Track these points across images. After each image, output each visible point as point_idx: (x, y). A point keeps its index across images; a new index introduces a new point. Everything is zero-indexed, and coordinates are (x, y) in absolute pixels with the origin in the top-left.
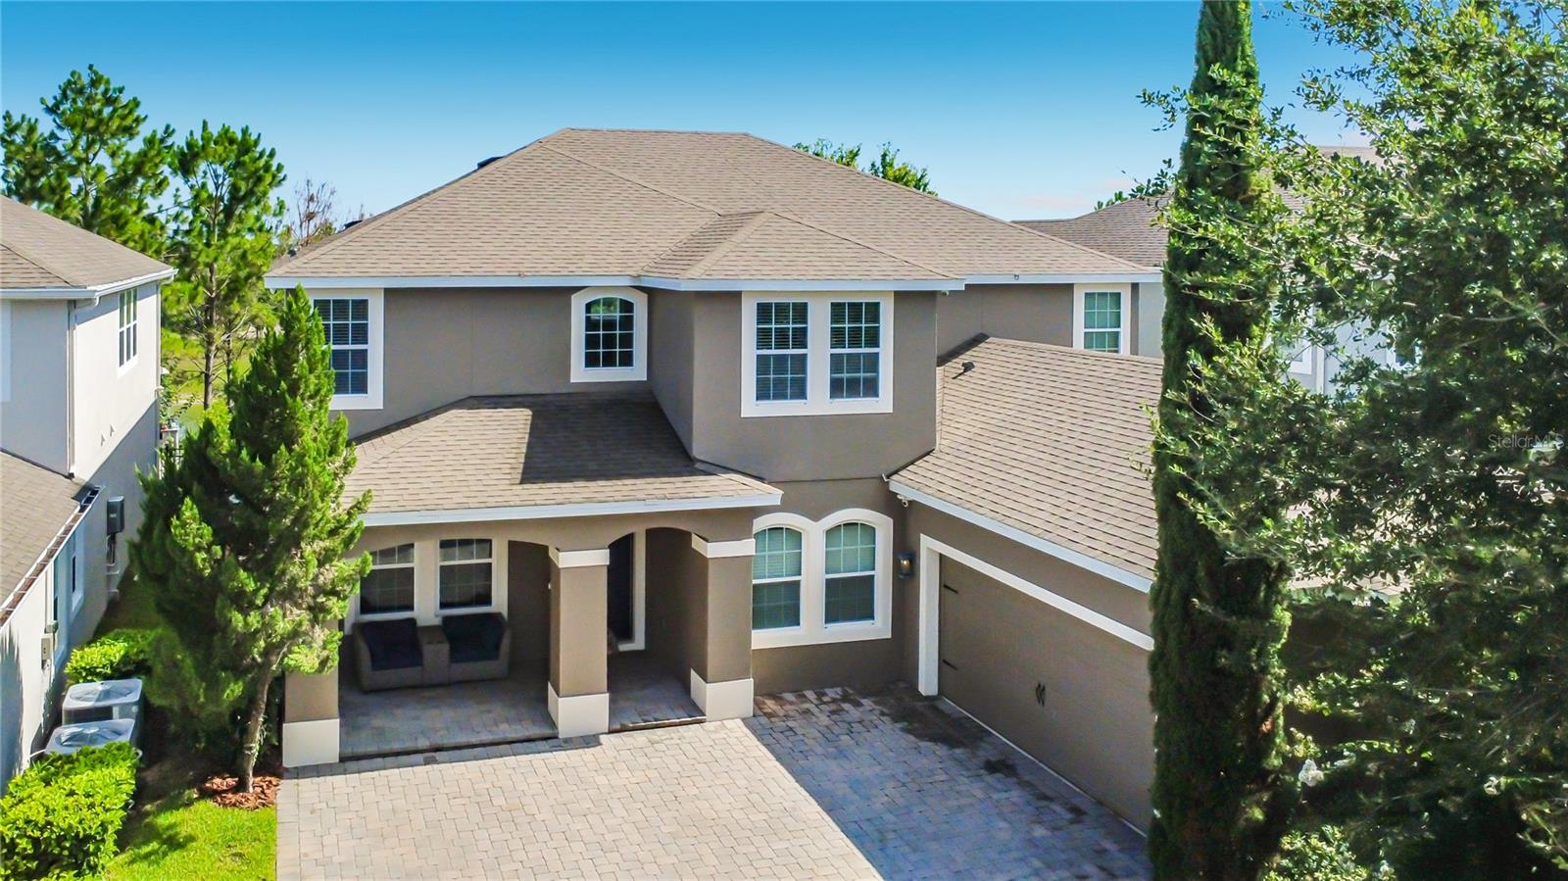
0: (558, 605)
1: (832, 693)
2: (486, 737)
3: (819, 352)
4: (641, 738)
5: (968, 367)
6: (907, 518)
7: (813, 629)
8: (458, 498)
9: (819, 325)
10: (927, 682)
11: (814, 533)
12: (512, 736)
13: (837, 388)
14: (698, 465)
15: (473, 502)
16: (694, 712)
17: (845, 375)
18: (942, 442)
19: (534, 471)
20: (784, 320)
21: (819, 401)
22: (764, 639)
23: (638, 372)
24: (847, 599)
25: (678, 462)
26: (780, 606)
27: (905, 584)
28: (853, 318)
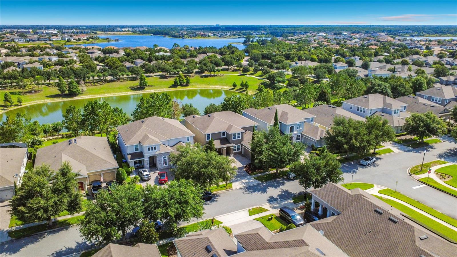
0: (223, 151)
1: (238, 154)
3: (237, 136)
5: (246, 134)
6: (242, 145)
7: (236, 151)
9: (237, 135)
10: (243, 153)
11: (237, 146)
15: (219, 146)
16: (230, 156)
18: (244, 140)
19: (221, 144)
20: (235, 134)
21: (237, 139)
22: (234, 152)
23: (225, 136)
24: (238, 149)
25: (229, 143)
26: (235, 150)
27: (242, 148)
28: (239, 134)
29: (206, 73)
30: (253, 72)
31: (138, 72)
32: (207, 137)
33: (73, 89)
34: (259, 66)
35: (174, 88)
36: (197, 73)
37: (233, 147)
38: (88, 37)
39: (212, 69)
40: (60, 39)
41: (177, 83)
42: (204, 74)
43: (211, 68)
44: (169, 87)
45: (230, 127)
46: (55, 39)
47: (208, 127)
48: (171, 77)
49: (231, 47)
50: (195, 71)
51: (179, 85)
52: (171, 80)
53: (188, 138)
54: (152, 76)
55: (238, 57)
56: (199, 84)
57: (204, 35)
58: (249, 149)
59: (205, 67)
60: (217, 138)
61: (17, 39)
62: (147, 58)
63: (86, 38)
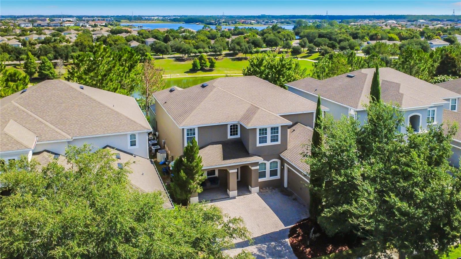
0: (229, 178)
1: (271, 188)
2: (219, 198)
3: (269, 136)
4: (242, 197)
5: (294, 130)
6: (283, 161)
7: (268, 178)
8: (215, 164)
9: (269, 131)
10: (286, 185)
11: (268, 163)
12: (223, 197)
13: (272, 141)
14: (250, 155)
15: (217, 164)
16: (250, 192)
17: (273, 138)
18: (288, 147)
19: (225, 158)
20: (263, 131)
21: (269, 143)
22: (260, 180)
23: (239, 136)
24: (273, 173)
25: (247, 154)
26: (263, 175)
27: (282, 170)
28: (274, 130)
29: (241, 55)
30: (307, 54)
31: (144, 51)
32: (186, 137)
33: (45, 71)
34: (314, 47)
35: (193, 73)
36: (227, 55)
37: (258, 167)
38: (107, 23)
39: (248, 48)
40: (74, 25)
41: (197, 67)
42: (237, 56)
43: (246, 48)
44: (185, 72)
45: (252, 111)
46: (67, 25)
47: (192, 109)
48: (190, 59)
49: (277, 28)
50: (224, 52)
51: (199, 70)
52: (189, 64)
53: (133, 136)
54: (164, 58)
55: (286, 38)
56: (228, 69)
57: (246, 22)
58: (305, 176)
59: (238, 47)
60: (214, 141)
61: (23, 24)
62: (163, 37)
63: (104, 24)
